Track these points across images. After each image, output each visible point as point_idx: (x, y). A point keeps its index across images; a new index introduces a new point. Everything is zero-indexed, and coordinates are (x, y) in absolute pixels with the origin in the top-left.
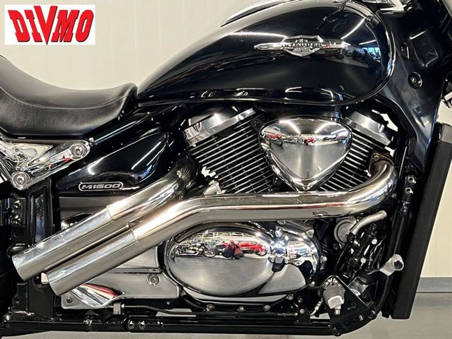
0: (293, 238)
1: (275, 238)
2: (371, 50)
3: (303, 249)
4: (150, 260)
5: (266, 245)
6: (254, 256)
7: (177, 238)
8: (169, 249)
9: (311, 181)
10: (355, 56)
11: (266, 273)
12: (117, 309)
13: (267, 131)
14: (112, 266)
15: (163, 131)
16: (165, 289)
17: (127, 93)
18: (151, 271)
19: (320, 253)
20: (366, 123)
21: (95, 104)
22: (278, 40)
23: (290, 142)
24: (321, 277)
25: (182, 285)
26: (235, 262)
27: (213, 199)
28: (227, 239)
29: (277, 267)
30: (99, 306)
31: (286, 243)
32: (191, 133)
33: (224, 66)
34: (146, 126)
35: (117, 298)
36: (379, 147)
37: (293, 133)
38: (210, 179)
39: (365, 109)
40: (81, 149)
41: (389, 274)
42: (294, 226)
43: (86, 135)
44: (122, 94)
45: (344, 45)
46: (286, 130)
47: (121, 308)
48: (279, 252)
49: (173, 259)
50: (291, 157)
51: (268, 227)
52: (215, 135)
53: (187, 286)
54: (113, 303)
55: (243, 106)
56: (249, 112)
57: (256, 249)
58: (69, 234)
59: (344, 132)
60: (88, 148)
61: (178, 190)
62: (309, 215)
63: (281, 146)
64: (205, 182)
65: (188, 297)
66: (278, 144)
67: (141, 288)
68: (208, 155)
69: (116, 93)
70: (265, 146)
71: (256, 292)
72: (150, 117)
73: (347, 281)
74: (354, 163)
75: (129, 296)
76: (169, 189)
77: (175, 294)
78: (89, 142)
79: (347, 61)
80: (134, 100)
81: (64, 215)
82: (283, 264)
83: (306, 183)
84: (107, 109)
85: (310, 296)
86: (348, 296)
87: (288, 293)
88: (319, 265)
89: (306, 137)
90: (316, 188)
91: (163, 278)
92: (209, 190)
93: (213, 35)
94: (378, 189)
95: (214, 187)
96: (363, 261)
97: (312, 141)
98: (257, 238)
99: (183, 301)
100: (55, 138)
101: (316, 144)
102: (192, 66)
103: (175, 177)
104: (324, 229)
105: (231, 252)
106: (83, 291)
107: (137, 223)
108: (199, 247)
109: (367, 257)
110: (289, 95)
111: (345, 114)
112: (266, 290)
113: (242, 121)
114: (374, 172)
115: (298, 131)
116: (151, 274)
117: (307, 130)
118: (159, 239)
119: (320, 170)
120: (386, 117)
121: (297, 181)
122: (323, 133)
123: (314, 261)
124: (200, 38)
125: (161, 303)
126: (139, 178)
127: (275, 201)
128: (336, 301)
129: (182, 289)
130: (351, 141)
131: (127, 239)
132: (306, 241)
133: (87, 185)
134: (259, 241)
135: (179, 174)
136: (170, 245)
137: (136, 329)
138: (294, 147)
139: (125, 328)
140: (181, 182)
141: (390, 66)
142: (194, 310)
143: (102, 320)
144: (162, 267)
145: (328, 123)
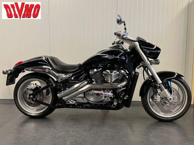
0: (108, 92)
1: (105, 92)
2: (123, 58)
3: (110, 94)
4: (82, 95)
5: (104, 93)
6: (101, 95)
7: (87, 91)
10: (120, 59)
11: (103, 98)
12: (76, 104)
13: (104, 72)
14: (75, 96)
15: (85, 72)
16: (85, 101)
19: (113, 95)
20: (123, 71)
21: (73, 67)
22: (106, 56)
23: (108, 74)
24: (113, 99)
25: (88, 100)
26: (98, 96)
27: (94, 84)
28: (97, 92)
29: (105, 97)
30: (73, 103)
31: (107, 93)
32: (90, 72)
34: (82, 71)
36: (125, 76)
37: (109, 73)
38: (94, 81)
39: (122, 69)
40: (70, 75)
41: (126, 99)
42: (109, 90)
43: (71, 72)
45: (118, 57)
46: (107, 72)
48: (106, 94)
50: (109, 77)
51: (104, 90)
52: (95, 73)
53: (89, 100)
54: (75, 103)
55: (100, 68)
56: (101, 69)
57: (102, 94)
58: (68, 90)
59: (118, 73)
60: (72, 75)
62: (111, 88)
64: (93, 81)
65: (89, 102)
66: (106, 75)
67: (80, 100)
68: (93, 76)
69: (77, 65)
70: (103, 75)
71: (101, 102)
72: (83, 69)
73: (118, 100)
74: (120, 78)
75: (78, 102)
76: (86, 82)
77: (86, 102)
79: (119, 60)
80: (80, 66)
81: (67, 87)
82: (106, 97)
83: (111, 82)
84: (75, 68)
85: (111, 103)
86: (118, 103)
87: (107, 102)
88: (113, 97)
89: (111, 73)
90: (112, 83)
91: (85, 99)
92: (93, 83)
93: (96, 54)
94: (124, 83)
95: (94, 82)
96: (121, 97)
97: (112, 74)
98: (102, 92)
99: (88, 103)
100: (66, 73)
101: (113, 75)
102: (91, 60)
103: (87, 80)
104: (114, 91)
105: (98, 94)
106: (70, 101)
107: (80, 89)
108: (92, 93)
109: (122, 96)
110: (108, 66)
111: (119, 70)
112: (103, 101)
113: (99, 70)
114: (124, 80)
115: (110, 72)
117: (111, 72)
118: (84, 91)
119: (113, 80)
120: (126, 70)
121: (109, 81)
122: (114, 73)
123: (112, 96)
124: (93, 55)
125: (84, 103)
126: (81, 80)
127: (105, 85)
128: (115, 103)
129: (88, 101)
130: (119, 74)
131: (78, 91)
132: (111, 93)
133: (71, 81)
134: (103, 93)
136: (86, 93)
137: (79, 108)
138: (109, 75)
139: (77, 108)
140: (88, 81)
141: (127, 61)
142: (90, 105)
143: (73, 106)
144: (84, 97)
145: (115, 71)
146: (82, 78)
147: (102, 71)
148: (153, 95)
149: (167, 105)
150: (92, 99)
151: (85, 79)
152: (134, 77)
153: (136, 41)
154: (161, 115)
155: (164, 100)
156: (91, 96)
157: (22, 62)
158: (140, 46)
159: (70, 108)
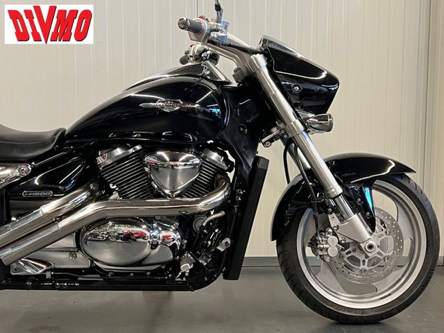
0: (165, 229)
1: (153, 229)
2: (214, 110)
3: (173, 235)
4: (69, 242)
5: (148, 234)
6: (141, 240)
8: (83, 236)
9: (176, 191)
10: (205, 113)
11: (147, 250)
12: (48, 275)
13: (149, 159)
14: (42, 246)
15: (82, 158)
16: (81, 262)
17: (59, 134)
18: (72, 250)
19: (182, 240)
20: (214, 156)
23: (163, 166)
24: (181, 252)
25: (93, 260)
26: (127, 244)
27: (115, 202)
28: (125, 229)
29: (154, 246)
30: (36, 273)
31: (160, 232)
32: (100, 160)
33: (125, 117)
34: (71, 155)
35: (49, 268)
36: (223, 172)
37: (165, 161)
38: (114, 190)
39: (213, 148)
40: (25, 170)
41: (222, 250)
43: (29, 161)
44: (56, 134)
46: (160, 158)
47: (52, 275)
48: (155, 237)
49: (86, 242)
50: (164, 177)
51: (149, 220)
52: (116, 162)
53: (97, 261)
54: (45, 271)
55: (134, 143)
56: (138, 147)
57: (143, 236)
58: (17, 225)
59: (197, 161)
60: (30, 169)
61: (90, 196)
62: (176, 213)
63: (157, 169)
64: (110, 192)
65: (97, 266)
66: (155, 168)
67: (64, 261)
68: (111, 174)
69: (50, 135)
70: (147, 169)
71: (140, 263)
72: (73, 150)
73: (198, 256)
74: (205, 179)
75: (58, 267)
76: (84, 196)
77: (86, 264)
78: (31, 165)
79: (200, 116)
80: (63, 138)
81: (13, 212)
82: (157, 245)
83: (172, 192)
84: (44, 144)
85: (174, 265)
86: (197, 266)
87: (162, 264)
88: (182, 245)
89: (172, 163)
90: (178, 196)
91: (80, 255)
92: (112, 197)
93: (119, 96)
94: (219, 197)
95: (115, 195)
96: (209, 243)
97: (176, 166)
98: (143, 229)
99: (93, 269)
100: (7, 163)
101: (180, 168)
103: (88, 189)
104: (185, 222)
106: (25, 263)
107: (61, 218)
108: (106, 235)
109: (212, 240)
110: (164, 137)
111: (200, 150)
113: (133, 153)
114: (217, 185)
115: (168, 159)
116: (72, 252)
117: (174, 159)
118: (76, 228)
119: (182, 184)
120: (227, 152)
121: (167, 192)
122: (183, 161)
123: (178, 243)
125: (78, 271)
126: (65, 189)
127: (151, 204)
129: (92, 262)
130: (201, 166)
131: (54, 229)
132: (175, 231)
133: (28, 193)
134: (144, 231)
135: (92, 186)
136: (84, 233)
137: (61, 288)
138: (165, 170)
139: (53, 288)
140: (92, 192)
141: (227, 120)
142: (102, 276)
143: (38, 282)
144: (79, 247)
145: (188, 155)
146: (68, 181)
147: (140, 156)
148: (316, 235)
149: (362, 267)
150: (107, 256)
151: (80, 183)
152: (250, 173)
153: (256, 53)
154: (343, 300)
155: (350, 252)
156: (104, 244)
158: (269, 68)
159: (27, 288)
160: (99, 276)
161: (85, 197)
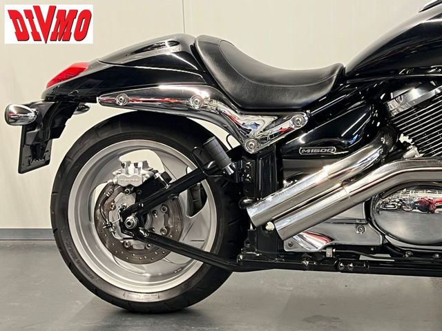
4: (358, 213)
7: (381, 195)
8: (374, 204)
12: (329, 253)
14: (327, 217)
15: (368, 103)
16: (370, 237)
17: (337, 72)
18: (357, 221)
25: (384, 233)
27: (413, 161)
30: (314, 250)
32: (392, 105)
34: (354, 99)
35: (329, 244)
38: (408, 144)
40: (300, 120)
43: (304, 108)
44: (333, 72)
47: (333, 252)
49: (378, 212)
52: (415, 106)
53: (388, 234)
54: (325, 248)
58: (290, 191)
60: (307, 118)
61: (383, 154)
64: (405, 147)
65: (389, 244)
67: (349, 236)
72: (358, 91)
75: (341, 242)
76: (374, 154)
77: (379, 241)
78: (306, 113)
81: (286, 175)
84: (321, 86)
91: (369, 228)
92: (408, 154)
95: (413, 151)
99: (385, 248)
100: (280, 111)
106: (302, 237)
108: (398, 202)
113: (439, 95)
116: (359, 224)
125: (366, 249)
126: (349, 144)
129: (384, 237)
133: (306, 150)
135: (383, 140)
136: (376, 201)
137: (346, 271)
139: (336, 269)
140: (385, 148)
142: (393, 255)
143: (318, 262)
144: (369, 219)
150: (400, 229)
151: (368, 137)
156: (396, 215)
157: (82, 70)
159: (303, 268)
160: (389, 256)
161: (378, 155)
